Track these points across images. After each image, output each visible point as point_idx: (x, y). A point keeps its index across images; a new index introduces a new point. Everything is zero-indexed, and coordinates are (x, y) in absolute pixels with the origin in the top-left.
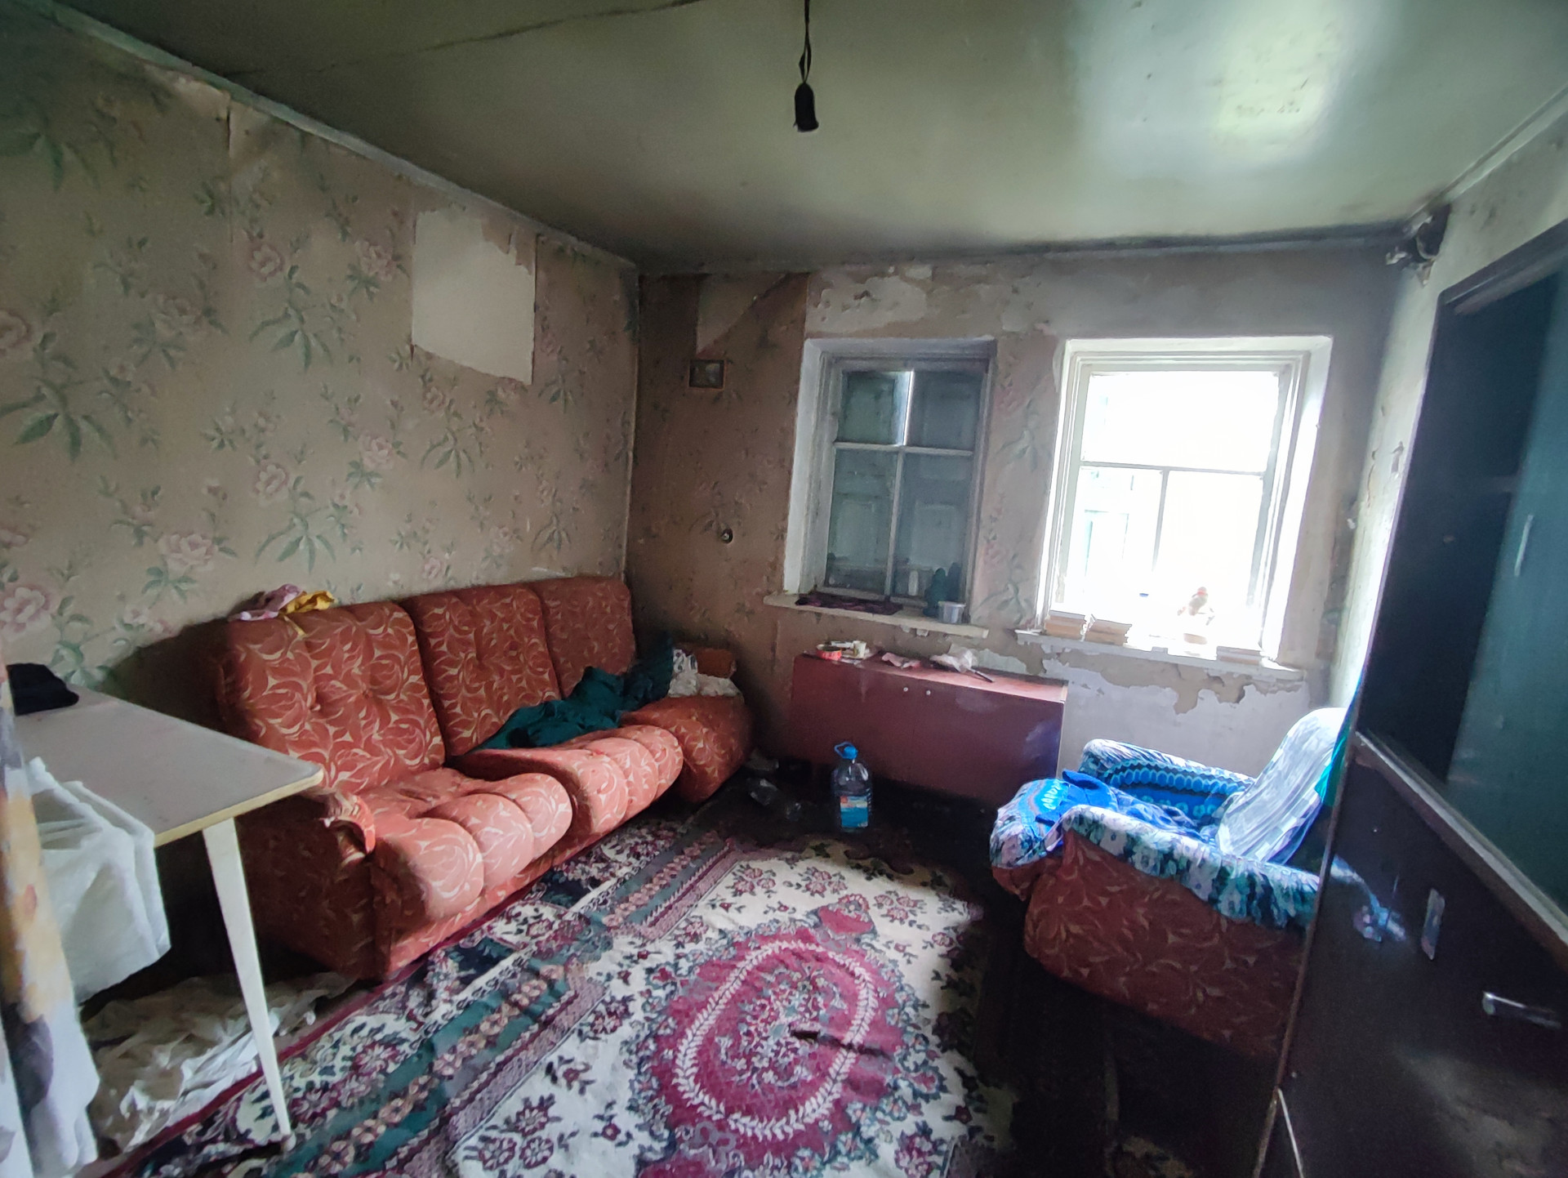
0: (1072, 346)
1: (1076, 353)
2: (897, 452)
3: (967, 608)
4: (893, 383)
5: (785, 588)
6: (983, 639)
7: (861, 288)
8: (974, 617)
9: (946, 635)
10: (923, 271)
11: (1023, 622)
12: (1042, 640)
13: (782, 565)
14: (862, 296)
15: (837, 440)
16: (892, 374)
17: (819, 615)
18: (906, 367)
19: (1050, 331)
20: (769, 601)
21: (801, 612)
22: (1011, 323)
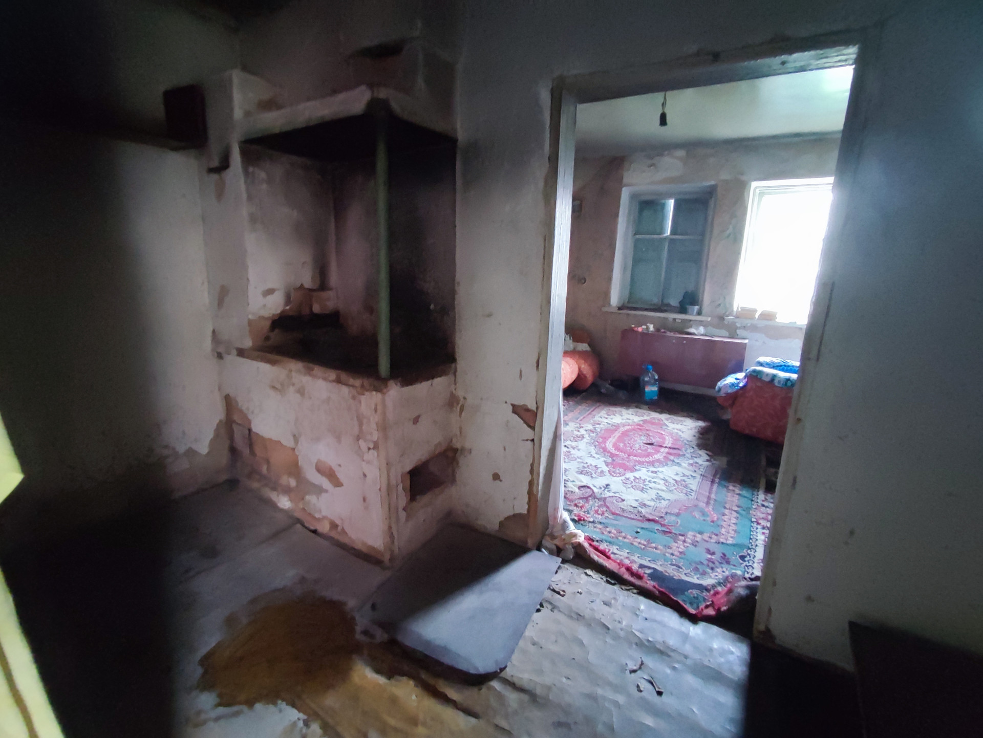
0: (754, 184)
1: (757, 187)
2: (665, 238)
3: (701, 308)
4: (663, 206)
5: (611, 303)
6: (708, 322)
7: (650, 162)
8: (704, 312)
9: (691, 321)
10: (681, 153)
11: (727, 313)
12: (737, 320)
13: (610, 292)
14: (651, 166)
15: (635, 234)
16: (663, 201)
17: (628, 314)
18: (670, 197)
19: (744, 178)
20: (605, 309)
21: (620, 313)
22: (725, 176)
